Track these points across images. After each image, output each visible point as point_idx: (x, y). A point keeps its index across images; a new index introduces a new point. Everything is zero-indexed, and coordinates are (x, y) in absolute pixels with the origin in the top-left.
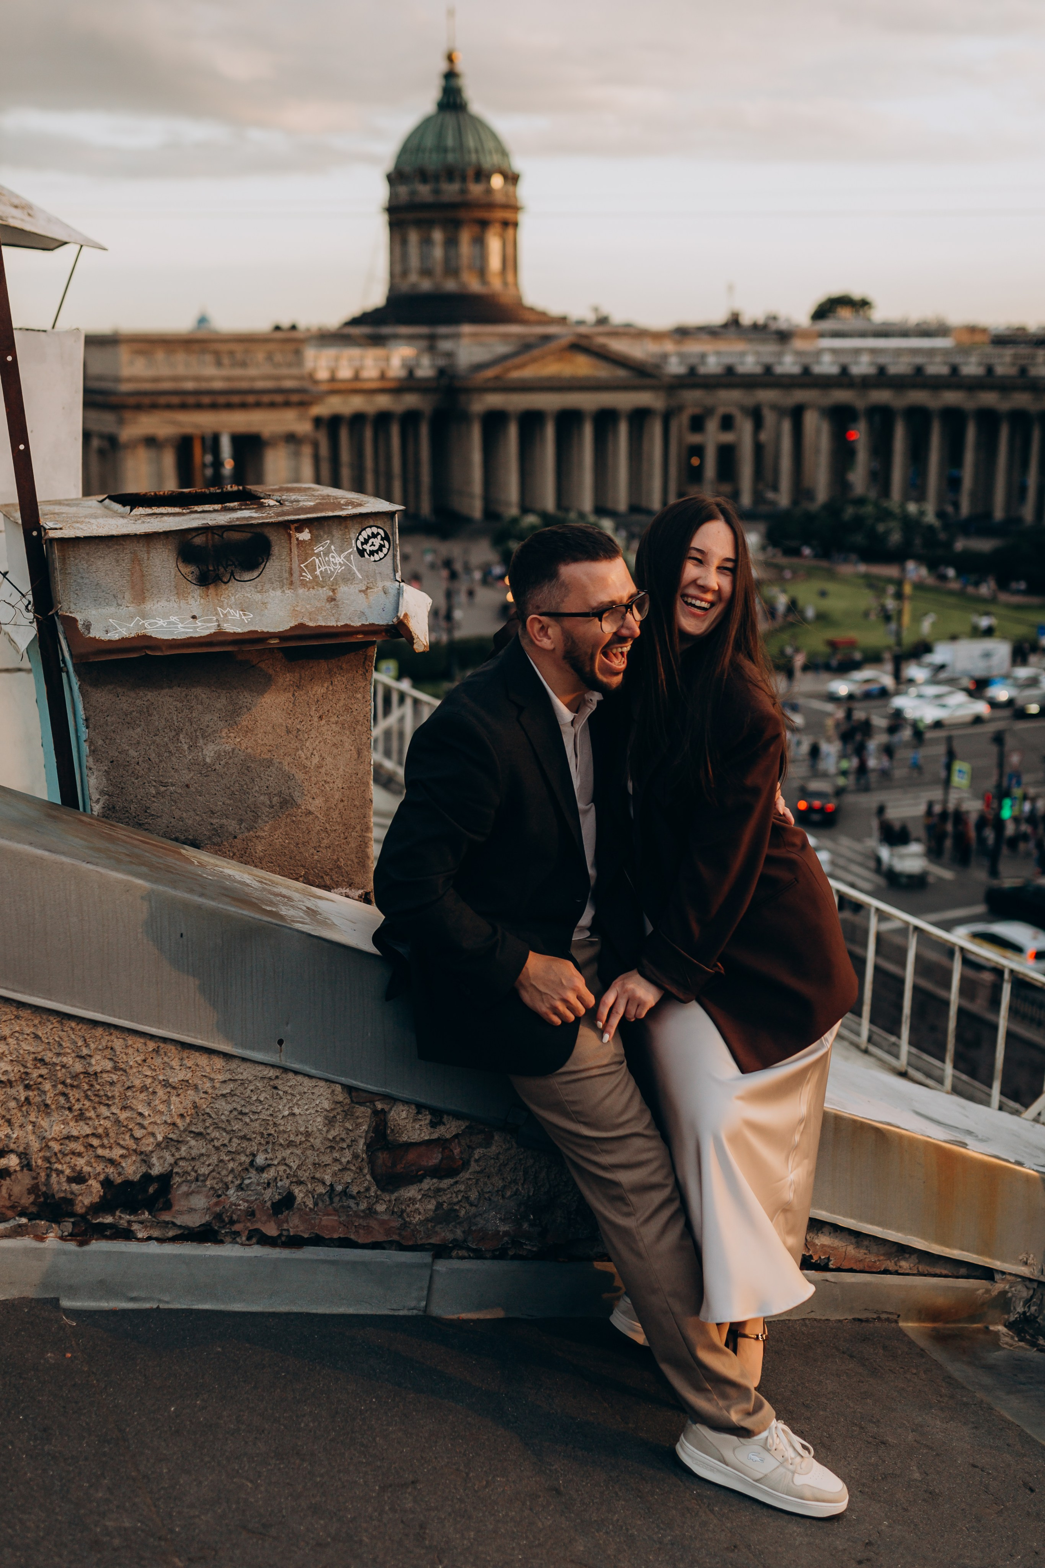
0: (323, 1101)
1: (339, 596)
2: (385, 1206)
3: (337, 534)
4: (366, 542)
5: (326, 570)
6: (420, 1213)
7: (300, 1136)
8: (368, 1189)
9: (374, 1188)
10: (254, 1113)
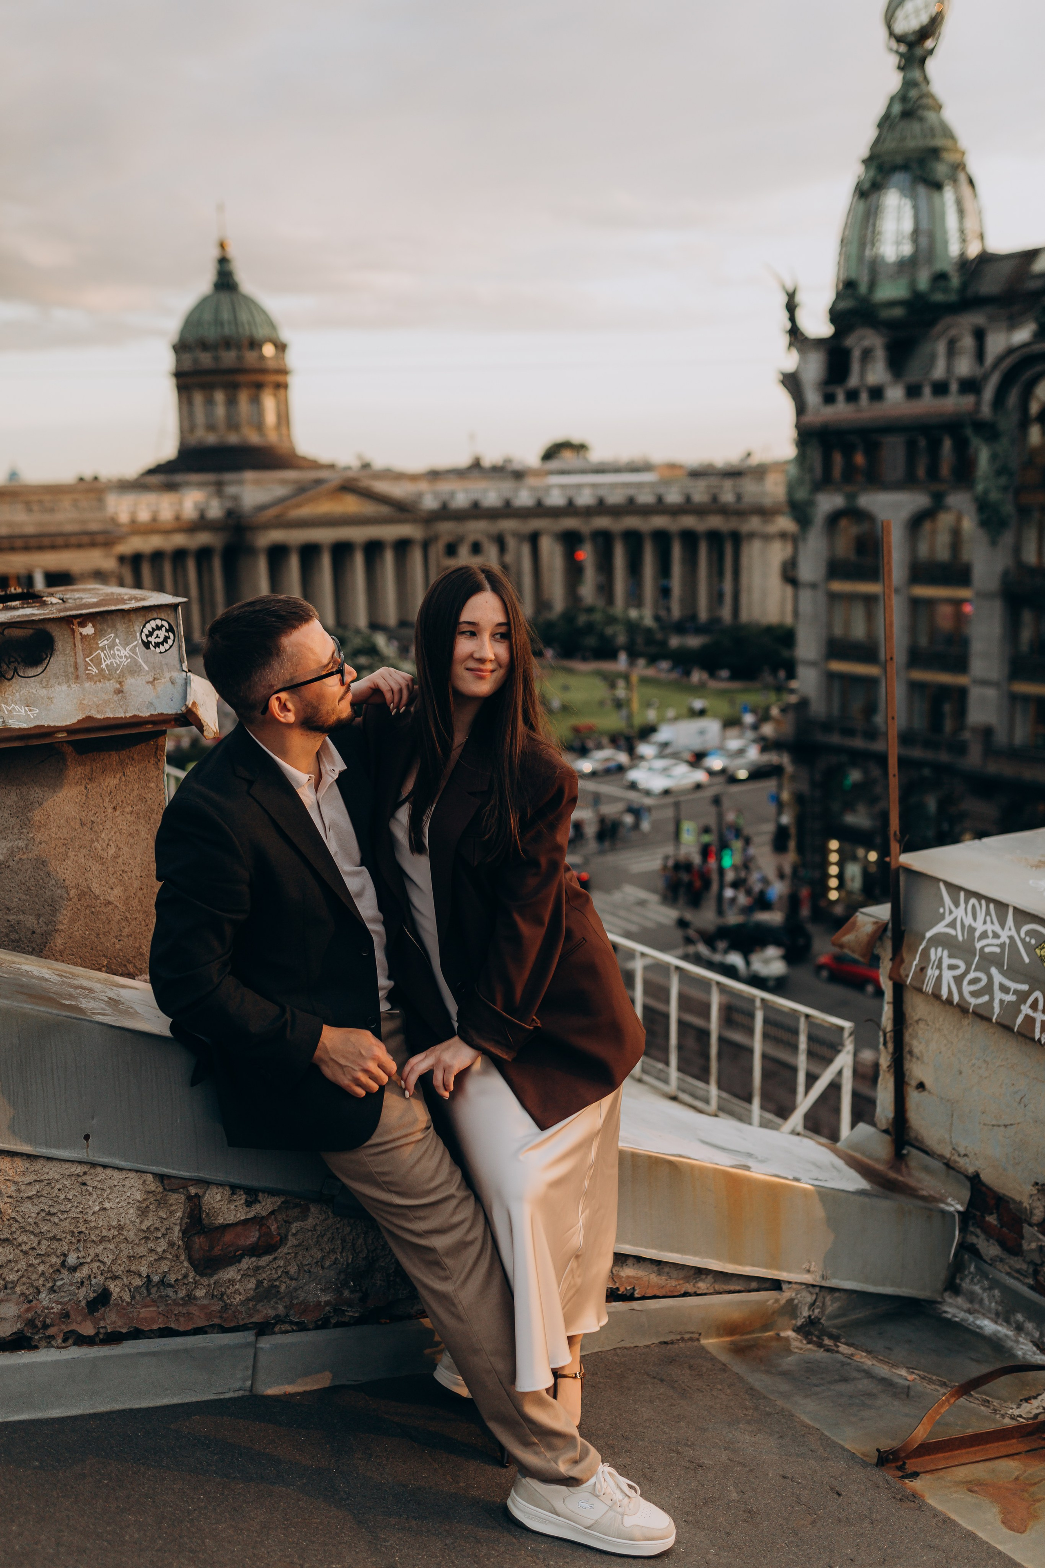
0: (135, 1192)
1: (126, 688)
2: (205, 1291)
3: (121, 627)
4: (151, 634)
5: (111, 663)
6: (240, 1294)
7: (112, 1230)
8: (186, 1276)
9: (192, 1274)
10: (63, 1212)
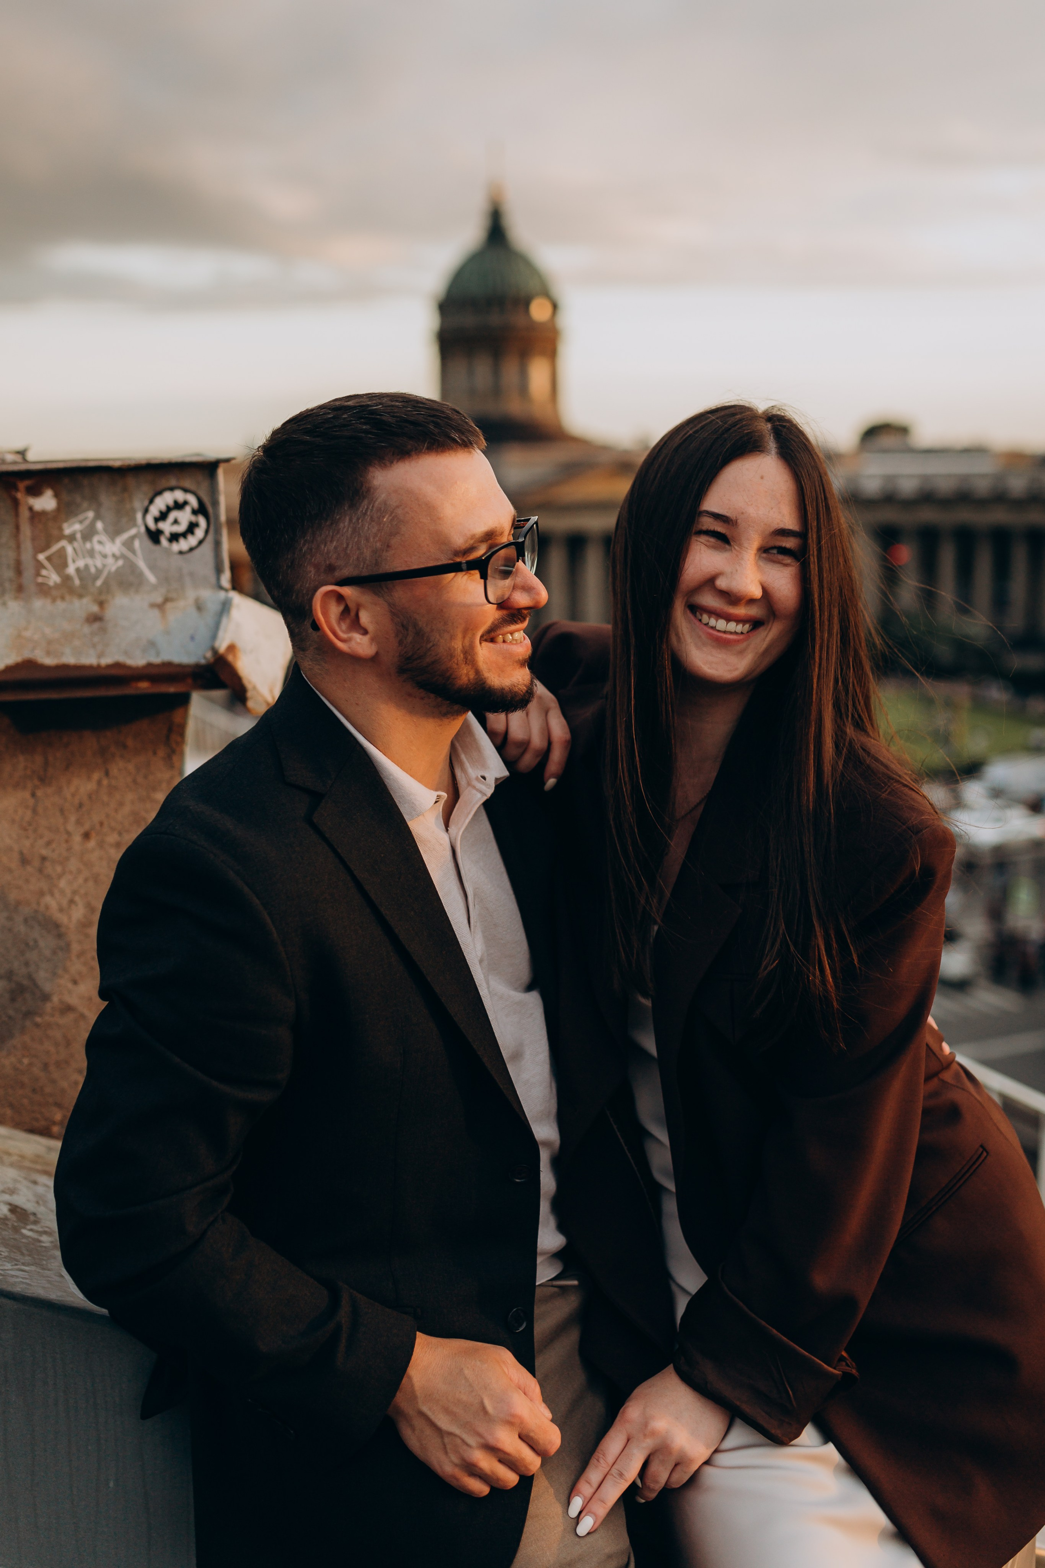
1: (110, 613)
3: (107, 500)
4: (163, 516)
5: (87, 567)
